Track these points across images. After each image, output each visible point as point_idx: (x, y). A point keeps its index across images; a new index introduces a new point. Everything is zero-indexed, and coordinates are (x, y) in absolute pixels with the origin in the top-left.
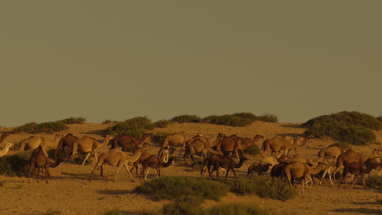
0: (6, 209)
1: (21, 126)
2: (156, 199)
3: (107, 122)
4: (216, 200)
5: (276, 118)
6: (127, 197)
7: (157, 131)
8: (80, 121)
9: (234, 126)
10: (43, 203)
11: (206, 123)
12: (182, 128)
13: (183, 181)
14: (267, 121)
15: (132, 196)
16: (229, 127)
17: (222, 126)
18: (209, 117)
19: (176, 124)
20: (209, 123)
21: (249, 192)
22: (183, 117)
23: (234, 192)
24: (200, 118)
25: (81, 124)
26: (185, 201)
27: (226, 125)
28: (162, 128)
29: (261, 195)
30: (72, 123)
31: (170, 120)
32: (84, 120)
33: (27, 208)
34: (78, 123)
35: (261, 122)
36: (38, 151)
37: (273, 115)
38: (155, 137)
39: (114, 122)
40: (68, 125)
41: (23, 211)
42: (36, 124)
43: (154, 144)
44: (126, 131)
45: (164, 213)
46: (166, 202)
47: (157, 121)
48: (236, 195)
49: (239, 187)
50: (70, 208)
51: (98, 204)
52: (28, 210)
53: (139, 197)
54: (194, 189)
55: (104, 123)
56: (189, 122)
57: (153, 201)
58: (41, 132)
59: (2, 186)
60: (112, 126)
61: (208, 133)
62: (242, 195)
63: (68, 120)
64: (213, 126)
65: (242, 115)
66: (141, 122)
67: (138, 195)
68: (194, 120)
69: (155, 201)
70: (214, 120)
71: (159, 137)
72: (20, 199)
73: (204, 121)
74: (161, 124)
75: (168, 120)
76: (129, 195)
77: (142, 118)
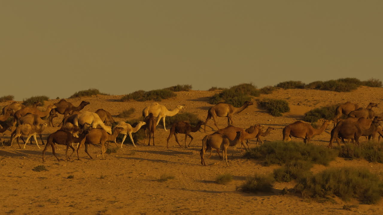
0: (121, 175)
1: (130, 94)
2: (266, 164)
3: (213, 89)
4: (325, 164)
5: (381, 83)
6: (237, 162)
7: (263, 97)
8: (187, 88)
9: (339, 92)
10: (156, 169)
11: (311, 89)
12: (287, 94)
13: (292, 147)
14: (372, 86)
15: (242, 161)
16: (333, 93)
17: (327, 92)
18: (314, 83)
19: (281, 90)
20: (314, 89)
21: (357, 156)
22: (288, 83)
23: (342, 157)
24: (304, 84)
25: (188, 91)
26: (295, 165)
27: (331, 90)
28: (267, 94)
29: (369, 159)
30: (179, 91)
31: (275, 86)
32: (191, 87)
33: (141, 173)
34: (185, 90)
35: (366, 87)
36: (149, 118)
37: (378, 80)
38: (261, 103)
39: (220, 89)
40: (175, 93)
41: (138, 177)
42: (144, 92)
43: (261, 110)
44: (233, 98)
45: (275, 178)
46: (276, 167)
47: (263, 88)
48: (344, 159)
49: (347, 151)
50: (183, 173)
51: (209, 170)
52: (142, 176)
53: (249, 162)
54: (303, 154)
55: (210, 90)
56: (294, 88)
57: (263, 166)
58: (150, 100)
59: (115, 153)
60: (218, 93)
61: (313, 99)
62: (350, 160)
63: (175, 87)
64: (318, 92)
65: (347, 81)
66: (247, 88)
67: (248, 160)
68: (299, 86)
69: (265, 166)
70: (319, 86)
71: (265, 103)
72: (133, 165)
73: (309, 86)
74: (267, 90)
75: (273, 86)
76: (239, 160)
77: (248, 85)
